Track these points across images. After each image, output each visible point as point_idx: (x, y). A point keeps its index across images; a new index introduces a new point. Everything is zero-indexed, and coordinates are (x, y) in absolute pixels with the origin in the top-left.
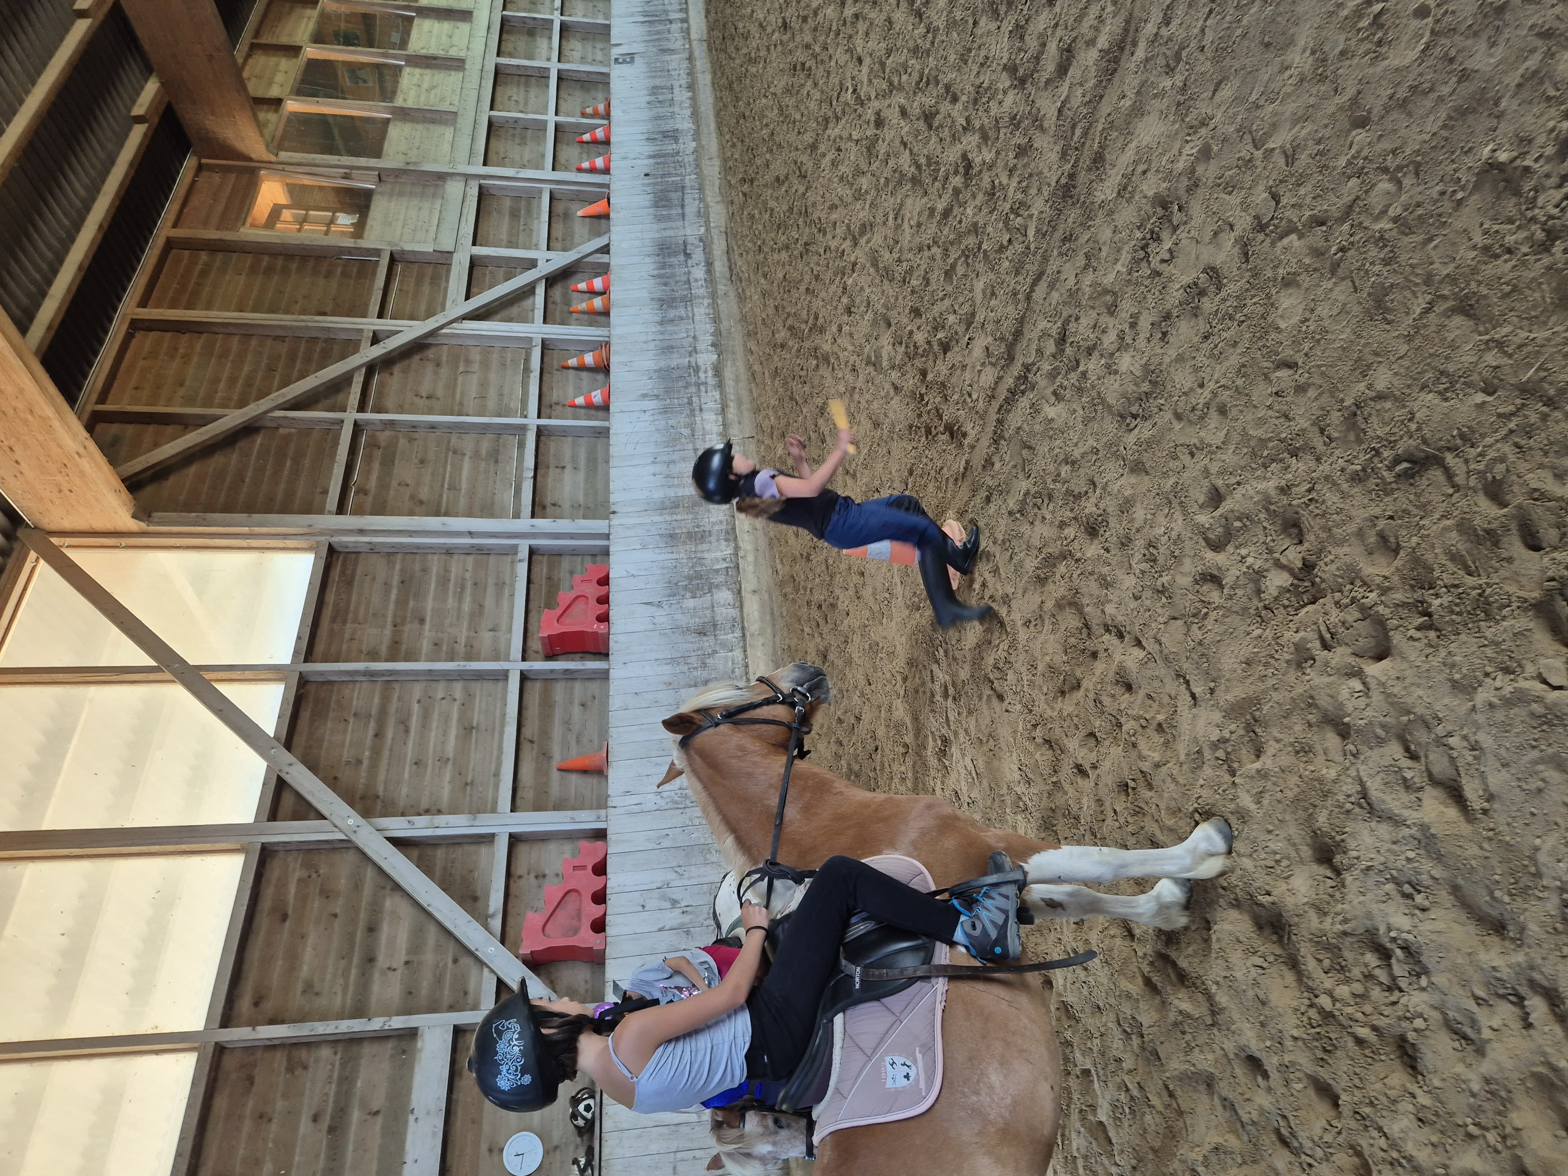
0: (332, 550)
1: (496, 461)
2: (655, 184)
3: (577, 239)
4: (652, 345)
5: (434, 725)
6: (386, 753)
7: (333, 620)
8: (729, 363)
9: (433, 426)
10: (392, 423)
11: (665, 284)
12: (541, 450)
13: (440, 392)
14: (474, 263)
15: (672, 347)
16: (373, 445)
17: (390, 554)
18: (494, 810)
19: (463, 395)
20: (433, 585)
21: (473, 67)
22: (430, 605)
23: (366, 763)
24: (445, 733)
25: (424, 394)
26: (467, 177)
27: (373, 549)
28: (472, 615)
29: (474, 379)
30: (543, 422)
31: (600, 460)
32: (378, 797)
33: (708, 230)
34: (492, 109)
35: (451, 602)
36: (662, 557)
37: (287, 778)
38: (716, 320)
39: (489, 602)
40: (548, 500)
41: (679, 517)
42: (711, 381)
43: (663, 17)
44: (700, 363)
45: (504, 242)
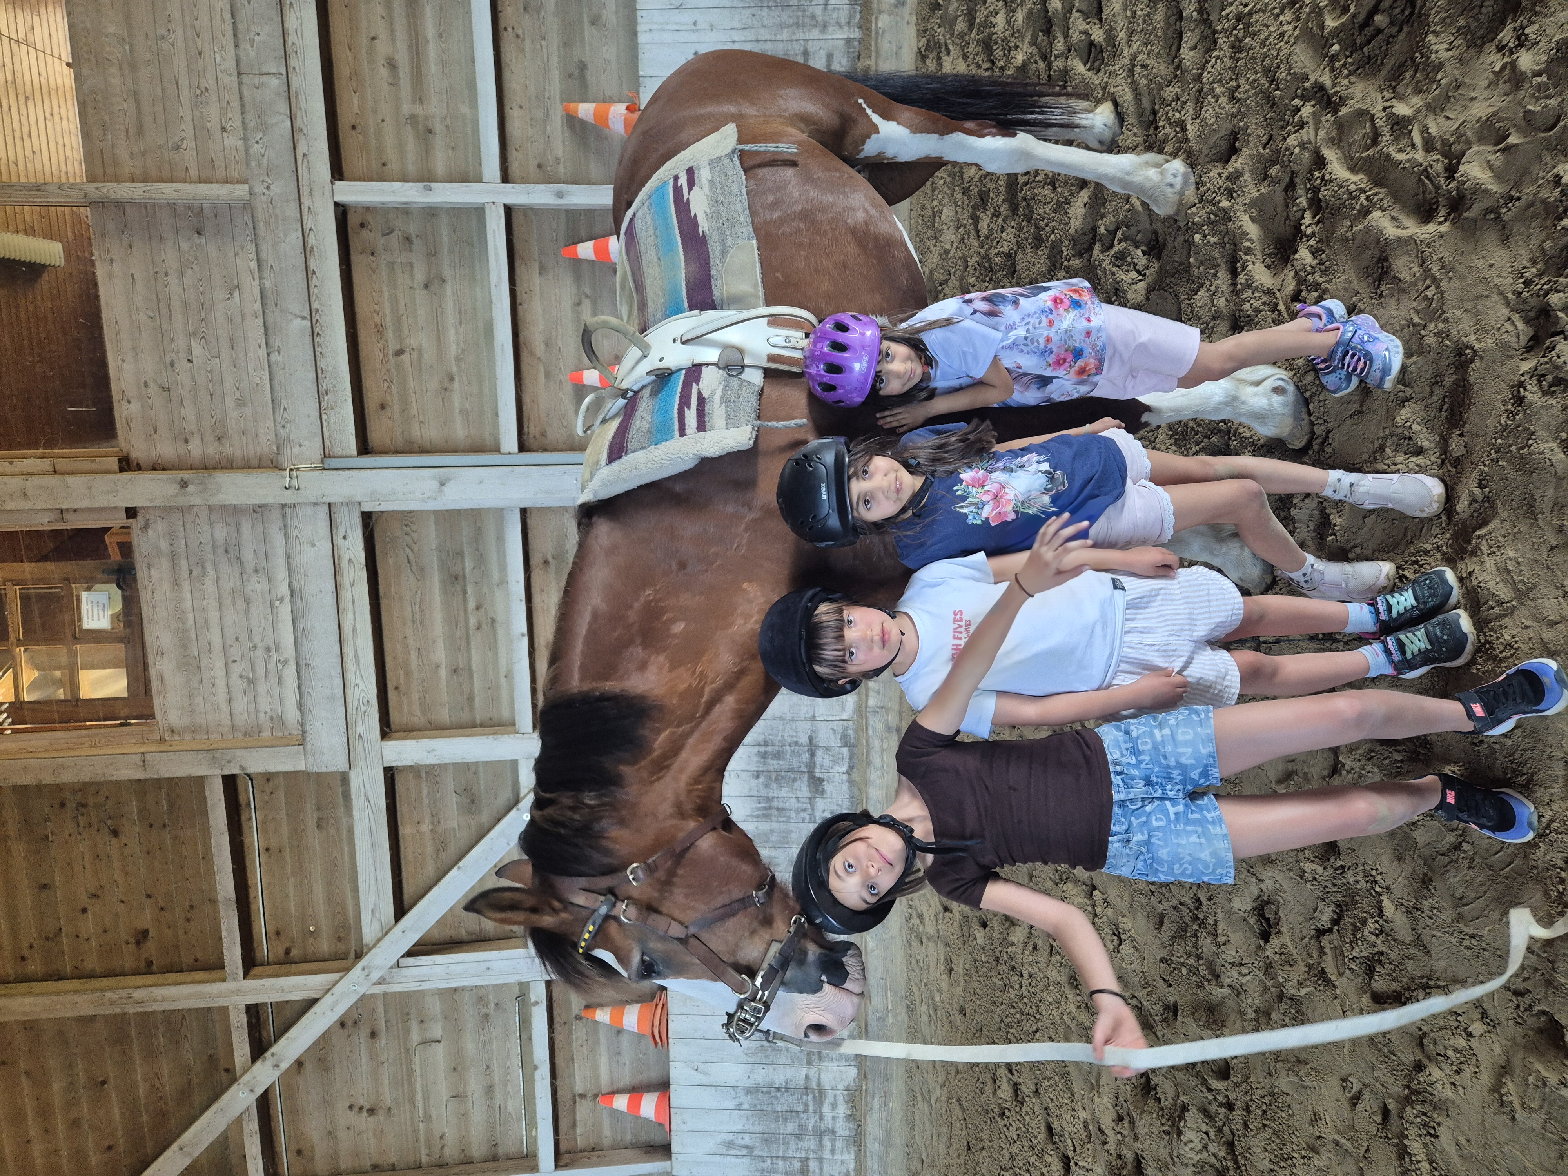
13: (389, 1099)
19: (426, 1098)
25: (363, 1102)
29: (441, 1055)
44: (826, 1085)
45: (443, 673)
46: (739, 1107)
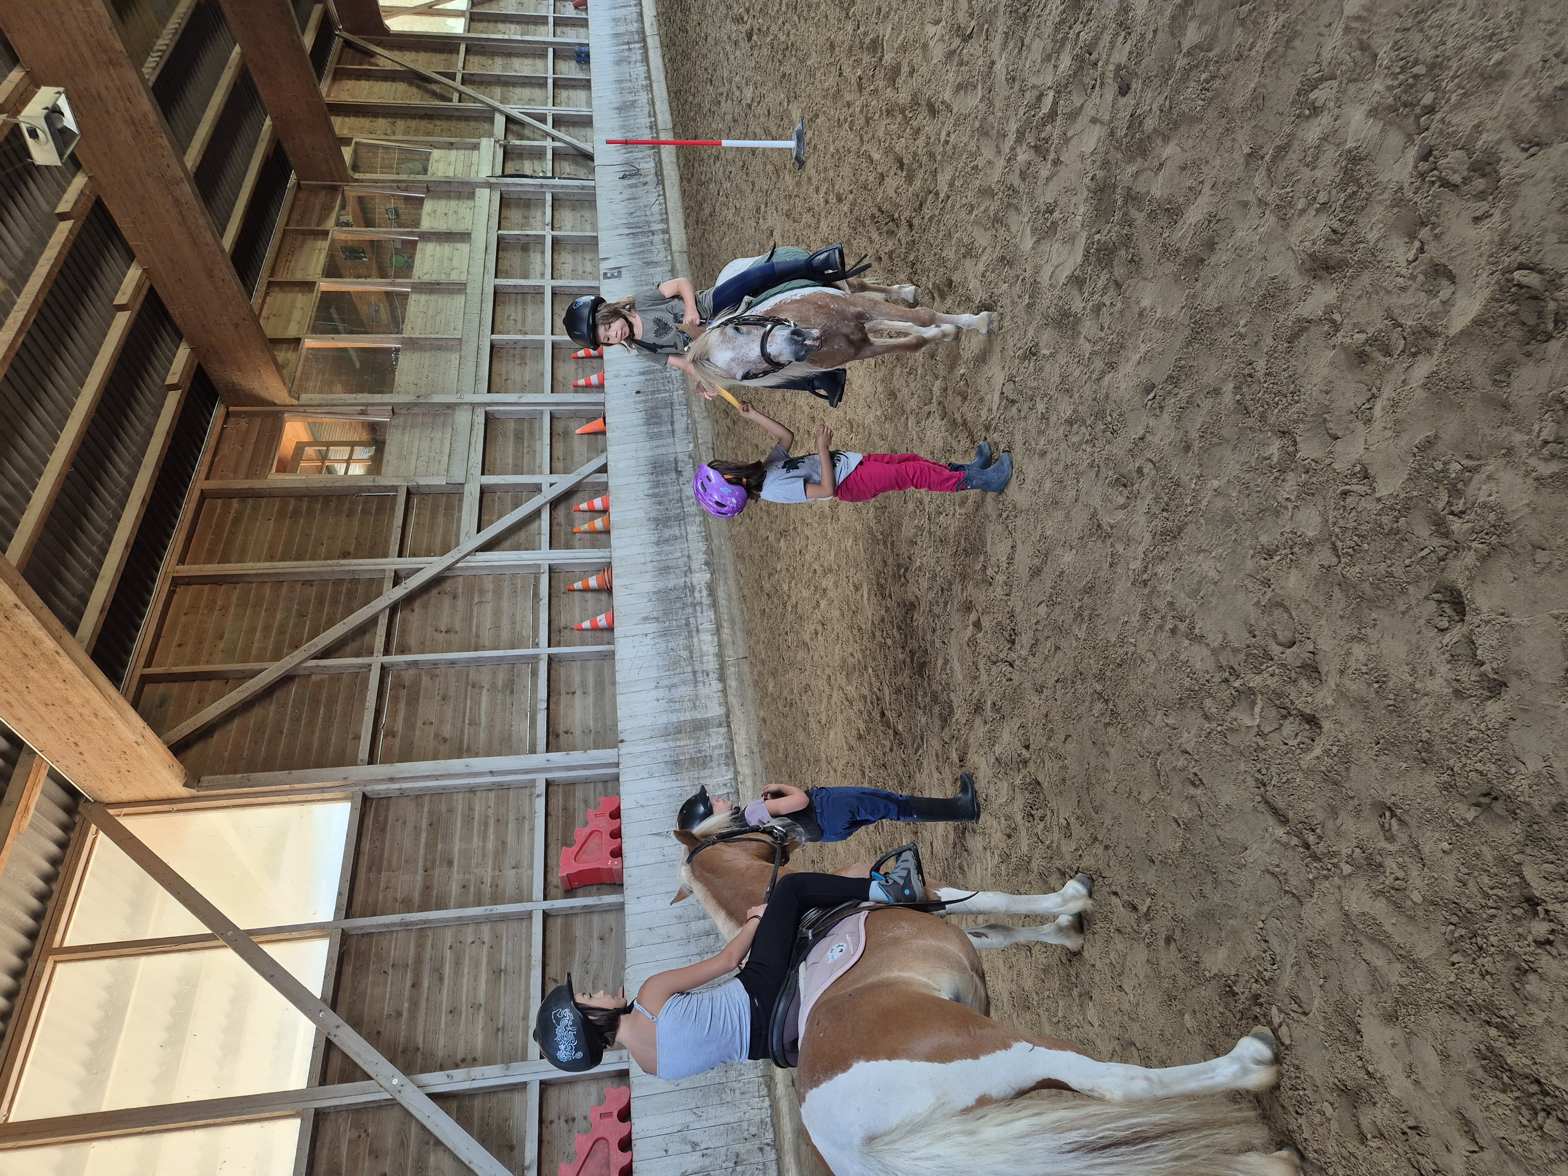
0: (365, 798)
1: (512, 692)
2: (646, 401)
3: (577, 458)
4: (650, 567)
5: (466, 972)
6: (423, 1003)
7: (370, 869)
8: (721, 583)
9: (452, 663)
10: (415, 663)
11: (660, 503)
12: (553, 677)
13: (458, 627)
14: (484, 491)
15: (668, 567)
16: (399, 685)
17: (418, 797)
18: (524, 1058)
19: (478, 627)
20: (459, 825)
21: (473, 290)
22: (457, 846)
23: (405, 1014)
24: (476, 978)
25: (443, 629)
26: (474, 406)
27: (402, 794)
28: (496, 853)
29: (489, 608)
30: (554, 650)
31: (607, 683)
32: (418, 1049)
33: (696, 446)
34: (492, 333)
35: (476, 841)
36: (668, 785)
37: (335, 1040)
38: (708, 538)
39: (511, 839)
40: (561, 728)
41: (682, 743)
42: (706, 601)
43: (646, 229)
44: (695, 583)
45: (511, 466)
46: (650, 600)
